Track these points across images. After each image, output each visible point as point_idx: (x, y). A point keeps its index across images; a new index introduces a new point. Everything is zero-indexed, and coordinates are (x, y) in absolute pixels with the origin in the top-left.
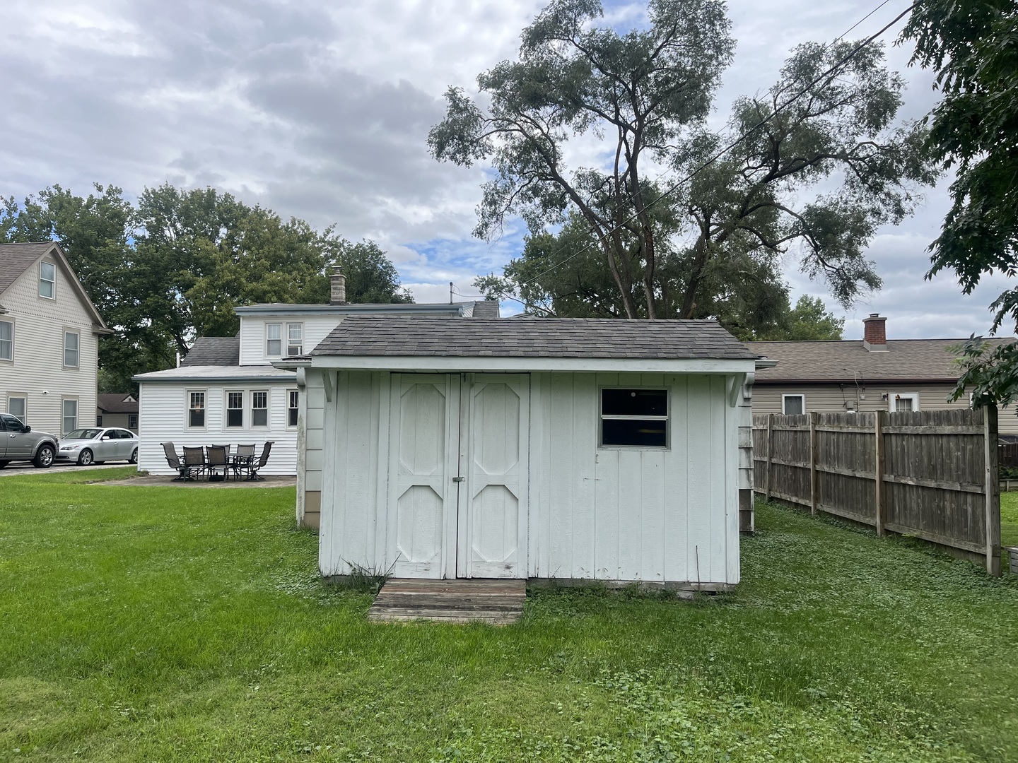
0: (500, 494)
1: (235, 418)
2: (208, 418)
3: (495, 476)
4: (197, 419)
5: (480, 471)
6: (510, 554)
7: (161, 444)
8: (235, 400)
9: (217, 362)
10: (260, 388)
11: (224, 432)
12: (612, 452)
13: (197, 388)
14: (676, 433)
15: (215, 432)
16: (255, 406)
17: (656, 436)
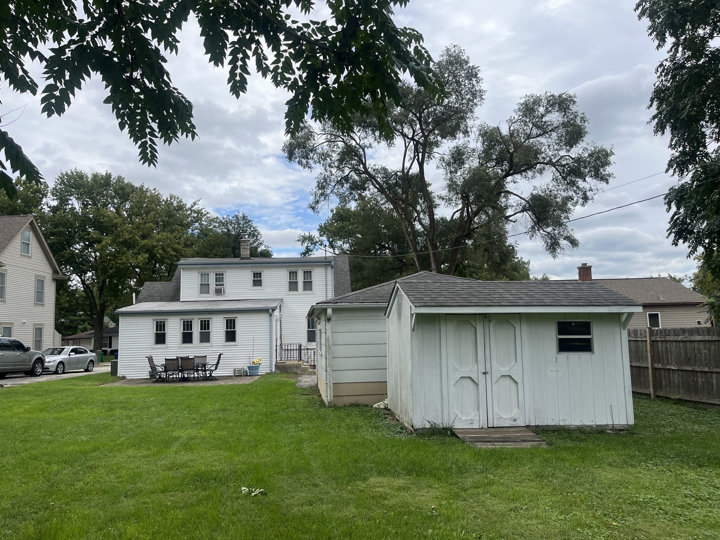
0: (508, 380)
1: (187, 338)
2: (168, 338)
3: (505, 370)
4: (160, 338)
5: (499, 368)
6: (515, 413)
7: (146, 357)
8: (188, 325)
9: (161, 299)
10: (205, 317)
11: (179, 348)
12: (564, 355)
13: (160, 318)
14: (596, 345)
15: (174, 348)
16: (201, 329)
17: (586, 346)
